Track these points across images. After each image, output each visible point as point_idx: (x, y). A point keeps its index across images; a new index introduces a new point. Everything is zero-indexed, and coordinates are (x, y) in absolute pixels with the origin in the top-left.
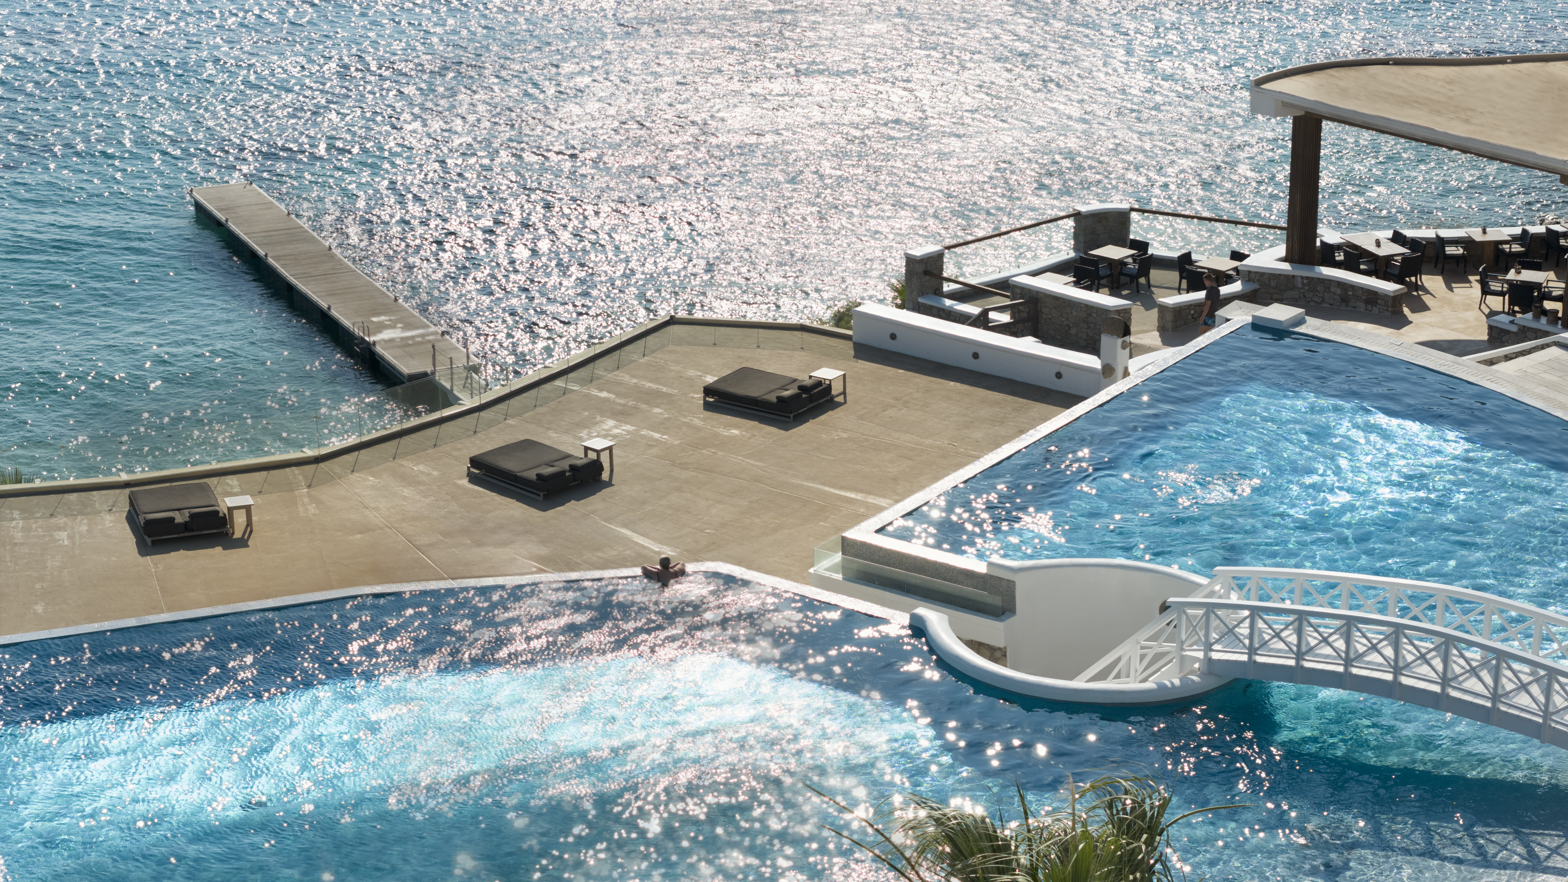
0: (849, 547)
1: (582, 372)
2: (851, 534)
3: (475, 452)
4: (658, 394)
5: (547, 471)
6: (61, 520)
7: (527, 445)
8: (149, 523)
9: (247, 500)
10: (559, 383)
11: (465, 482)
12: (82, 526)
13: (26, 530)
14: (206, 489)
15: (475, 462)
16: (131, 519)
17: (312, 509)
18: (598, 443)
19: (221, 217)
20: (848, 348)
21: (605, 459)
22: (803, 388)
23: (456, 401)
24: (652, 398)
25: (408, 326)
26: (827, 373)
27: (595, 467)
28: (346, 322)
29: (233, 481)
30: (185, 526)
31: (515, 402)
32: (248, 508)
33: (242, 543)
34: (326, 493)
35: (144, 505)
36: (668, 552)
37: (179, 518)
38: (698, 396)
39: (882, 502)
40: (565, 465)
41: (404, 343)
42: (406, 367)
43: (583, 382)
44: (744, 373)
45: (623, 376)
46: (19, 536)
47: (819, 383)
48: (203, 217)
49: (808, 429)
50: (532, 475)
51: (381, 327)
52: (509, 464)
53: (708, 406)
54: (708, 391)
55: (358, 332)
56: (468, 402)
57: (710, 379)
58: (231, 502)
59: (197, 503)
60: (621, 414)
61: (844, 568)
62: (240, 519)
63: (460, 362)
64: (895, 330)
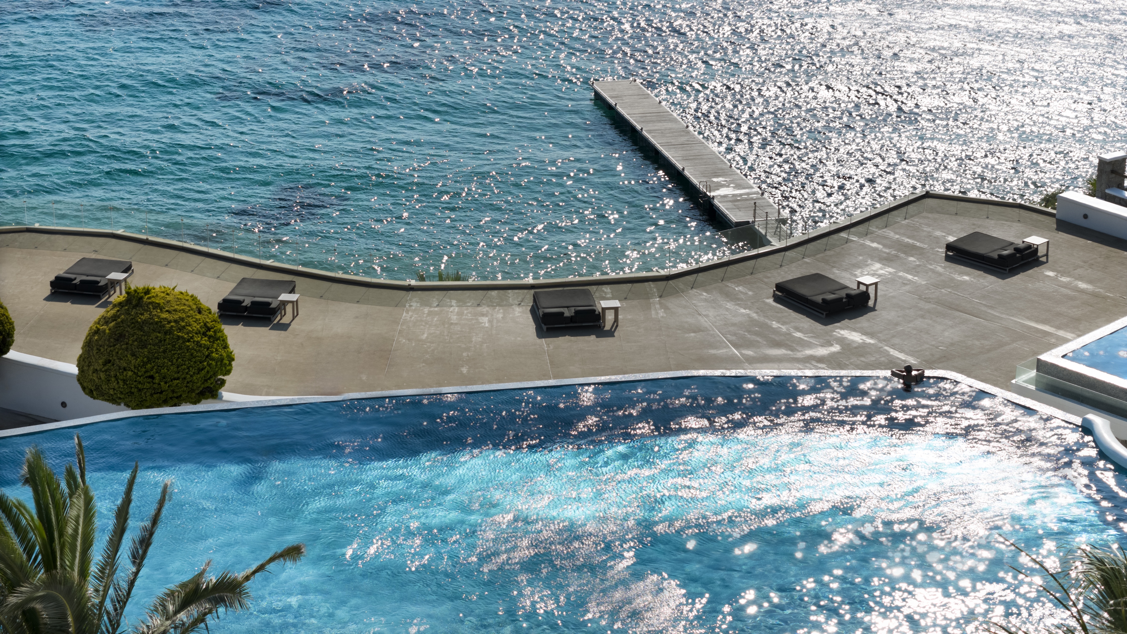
0: (1042, 367)
1: (860, 228)
2: (1045, 357)
3: (780, 280)
4: (913, 247)
5: (830, 297)
6: (484, 309)
7: (817, 278)
8: (546, 315)
9: (616, 303)
10: (843, 235)
11: (771, 301)
12: (499, 314)
13: (460, 314)
14: (588, 294)
15: (779, 287)
16: (534, 311)
17: (661, 313)
18: (868, 280)
20: (1052, 223)
21: (871, 291)
22: (1017, 250)
23: (769, 243)
24: (910, 249)
25: (738, 186)
26: (1036, 240)
27: (865, 296)
28: (695, 181)
29: (607, 289)
30: (571, 319)
31: (811, 246)
32: (616, 309)
33: (610, 334)
34: (672, 303)
35: (544, 302)
36: (912, 361)
37: (567, 313)
38: (942, 251)
39: (1069, 335)
40: (843, 294)
41: (734, 199)
42: (735, 217)
43: (861, 235)
44: (976, 236)
45: (891, 234)
46: (454, 318)
47: (1030, 246)
48: (599, 100)
49: (1018, 280)
50: (819, 299)
51: (719, 186)
52: (804, 291)
53: (948, 258)
54: (949, 247)
55: (702, 188)
56: (777, 244)
57: (951, 239)
58: (604, 304)
59: (580, 304)
60: (886, 260)
61: (1037, 382)
62: (610, 317)
63: (772, 216)
64: (1087, 212)
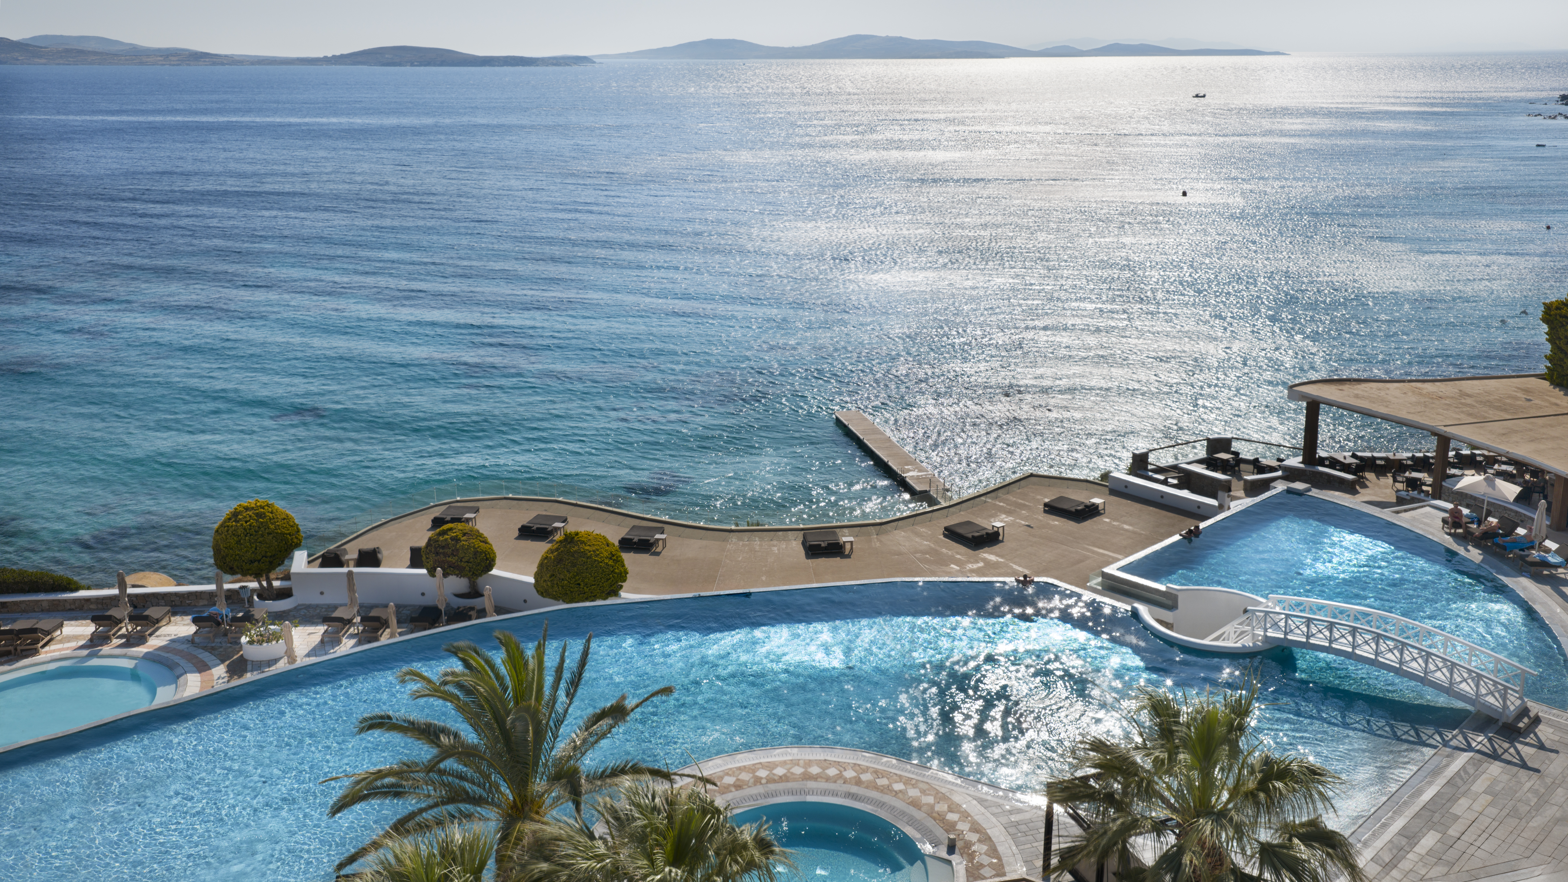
0: (1105, 576)
1: (993, 494)
2: (1108, 570)
3: (947, 525)
4: (1025, 505)
5: (977, 534)
6: (775, 542)
7: (968, 523)
8: (811, 546)
9: (851, 539)
10: (983, 498)
11: (942, 537)
12: (783, 545)
13: (761, 545)
14: (835, 533)
15: (946, 529)
16: (804, 544)
17: (878, 544)
18: (998, 524)
19: (846, 423)
20: (1106, 490)
21: (1001, 531)
22: (1086, 506)
23: (939, 503)
24: (1022, 507)
25: (920, 471)
26: (1097, 501)
27: (997, 534)
28: (895, 468)
29: (846, 530)
30: (826, 548)
31: (964, 505)
32: (851, 542)
33: (848, 556)
34: (884, 538)
35: (809, 538)
36: (1027, 572)
37: (823, 545)
38: (1041, 507)
39: (1120, 557)
40: (984, 532)
41: (918, 478)
42: (918, 488)
43: (993, 499)
44: (1061, 499)
45: (1011, 498)
46: (757, 548)
47: (1093, 504)
48: (838, 422)
49: (1088, 524)
50: (970, 536)
51: (909, 471)
52: (961, 531)
53: (1045, 511)
54: (1046, 505)
55: (899, 472)
56: (944, 504)
57: (1047, 500)
58: (845, 539)
59: (831, 539)
60: (1009, 513)
61: (1102, 584)
62: (848, 546)
63: (941, 487)
64: (1127, 484)
